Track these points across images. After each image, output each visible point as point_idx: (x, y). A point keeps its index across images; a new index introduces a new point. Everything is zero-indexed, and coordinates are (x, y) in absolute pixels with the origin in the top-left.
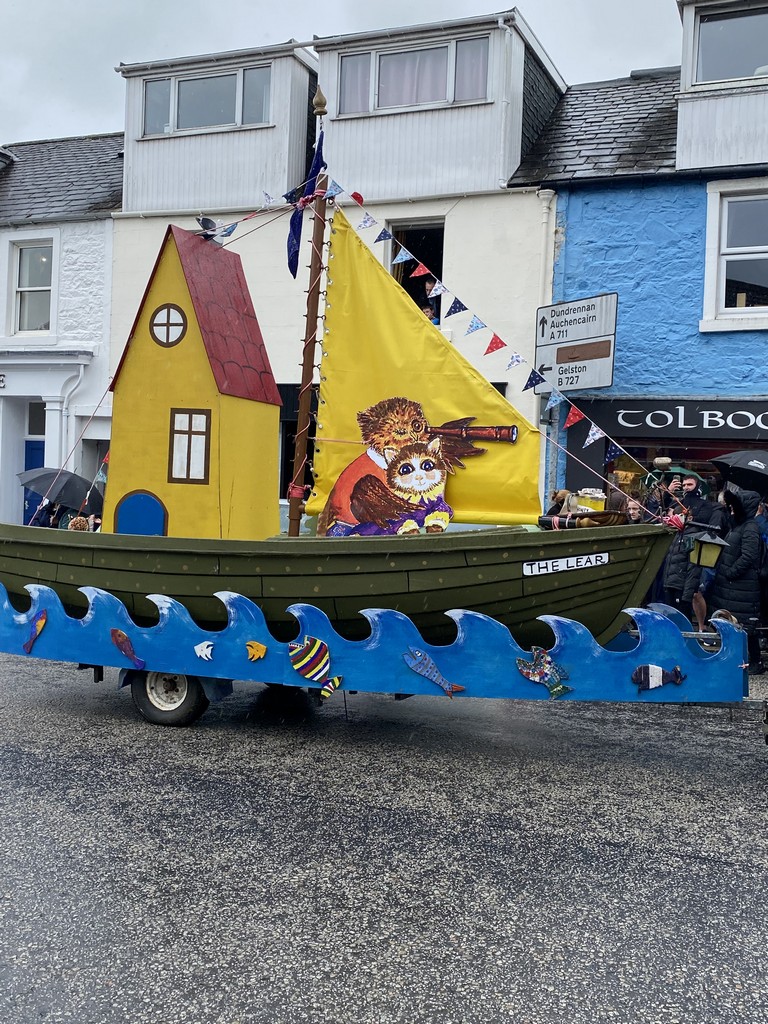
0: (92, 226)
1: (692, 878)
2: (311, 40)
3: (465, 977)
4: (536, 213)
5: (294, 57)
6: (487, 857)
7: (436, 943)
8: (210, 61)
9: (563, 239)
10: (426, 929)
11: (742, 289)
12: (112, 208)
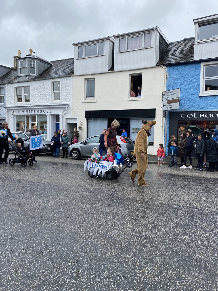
0: (68, 78)
1: (192, 212)
2: (113, 36)
3: (143, 230)
4: (162, 71)
5: (109, 40)
6: (149, 207)
7: (137, 223)
8: (92, 41)
9: (168, 77)
10: (135, 221)
11: (209, 86)
12: (72, 74)
